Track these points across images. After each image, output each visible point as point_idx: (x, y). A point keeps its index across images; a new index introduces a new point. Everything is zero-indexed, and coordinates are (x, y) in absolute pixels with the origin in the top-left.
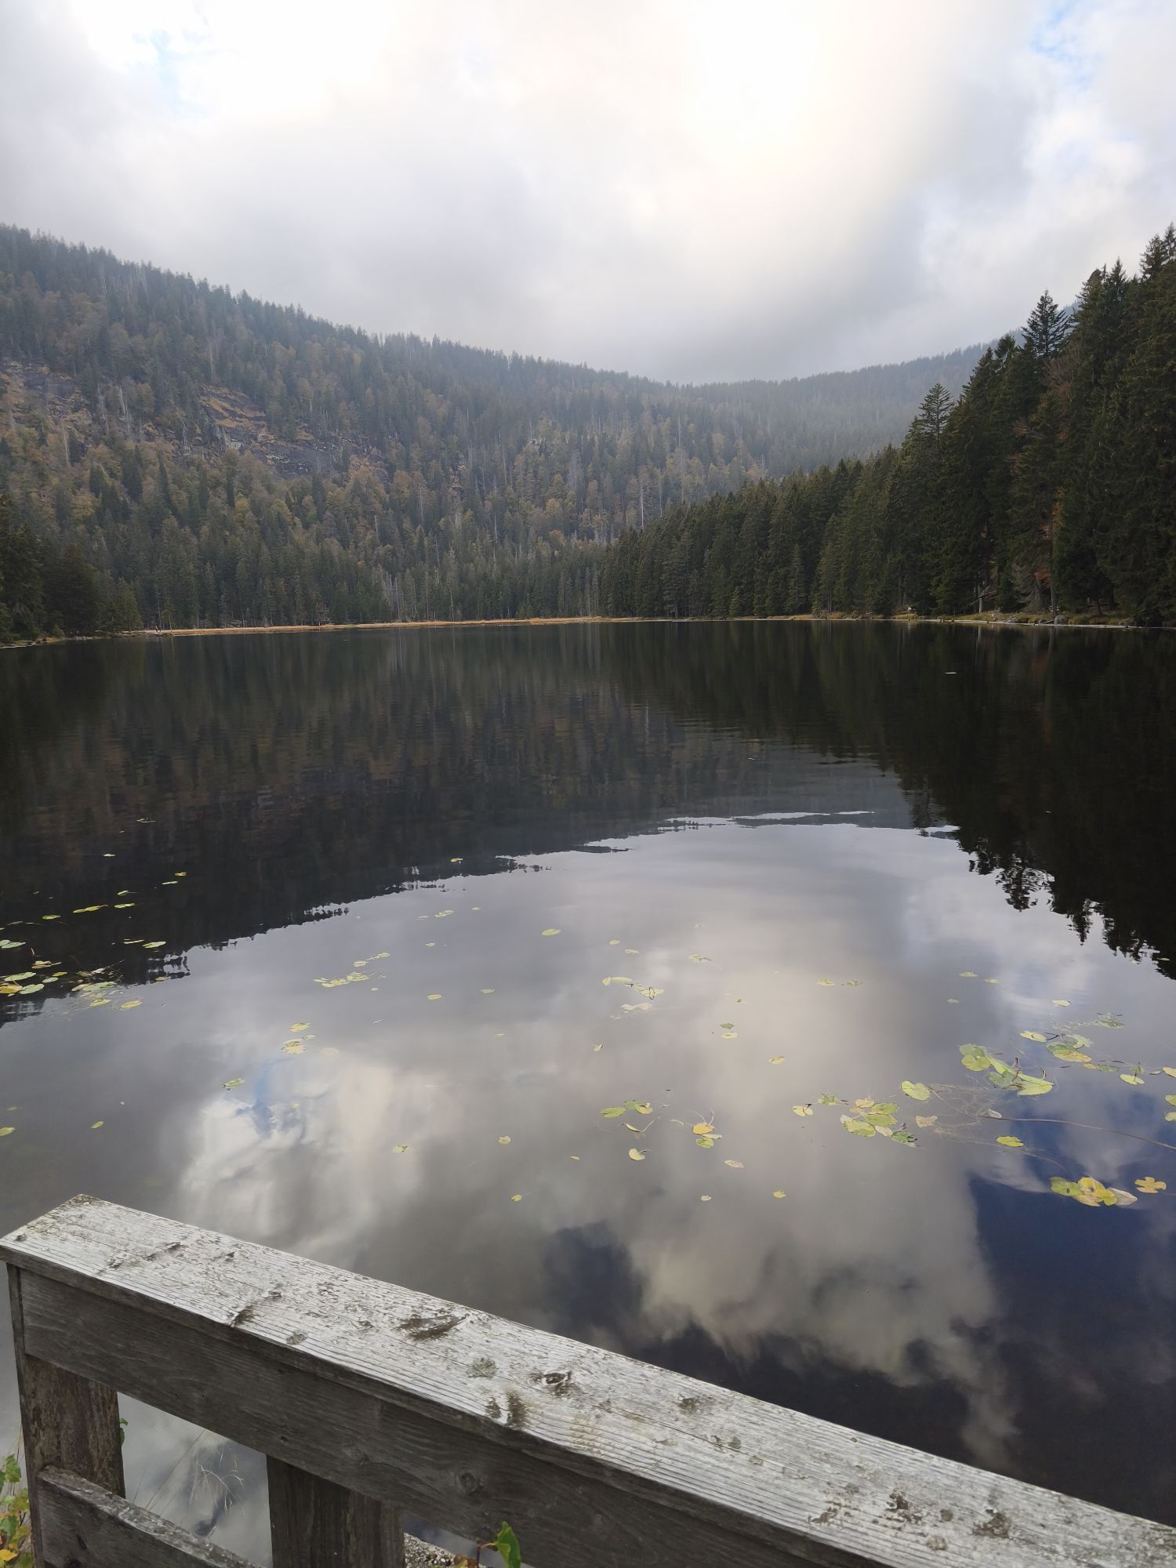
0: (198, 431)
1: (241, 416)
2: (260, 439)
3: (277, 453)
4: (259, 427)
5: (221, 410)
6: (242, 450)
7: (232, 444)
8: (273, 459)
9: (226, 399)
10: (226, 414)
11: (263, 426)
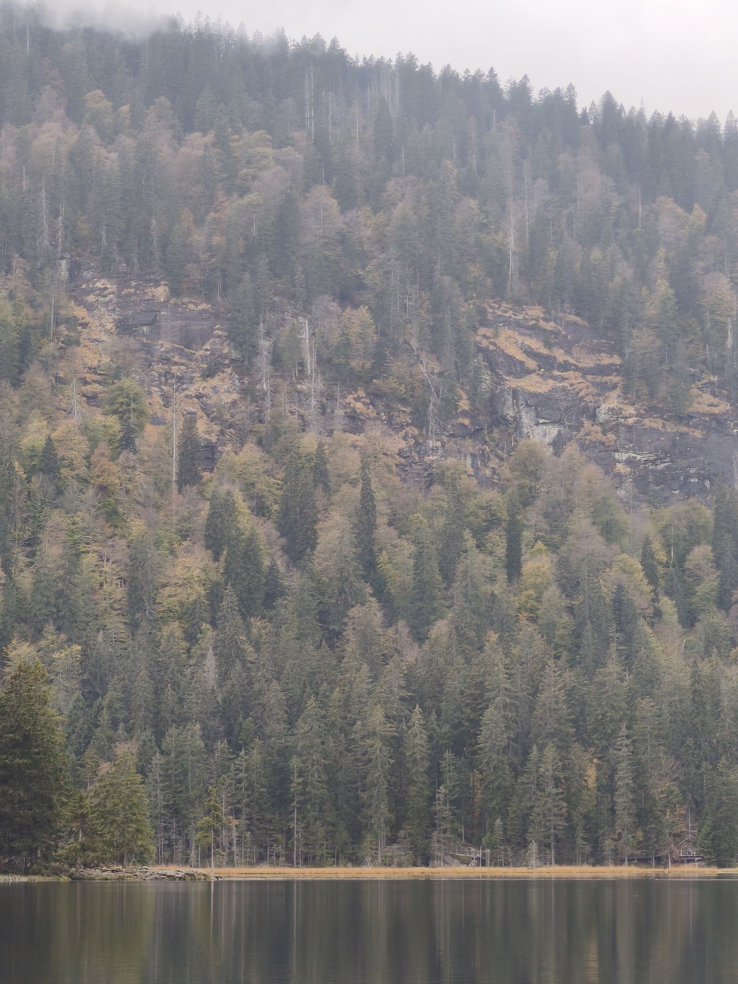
0: (464, 405)
1: (565, 367)
2: (602, 416)
3: (639, 449)
4: (605, 388)
5: (520, 356)
6: (558, 445)
7: (539, 430)
8: (629, 462)
9: (534, 330)
10: (531, 364)
11: (614, 387)
